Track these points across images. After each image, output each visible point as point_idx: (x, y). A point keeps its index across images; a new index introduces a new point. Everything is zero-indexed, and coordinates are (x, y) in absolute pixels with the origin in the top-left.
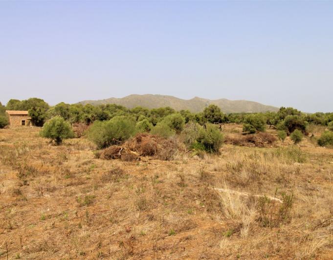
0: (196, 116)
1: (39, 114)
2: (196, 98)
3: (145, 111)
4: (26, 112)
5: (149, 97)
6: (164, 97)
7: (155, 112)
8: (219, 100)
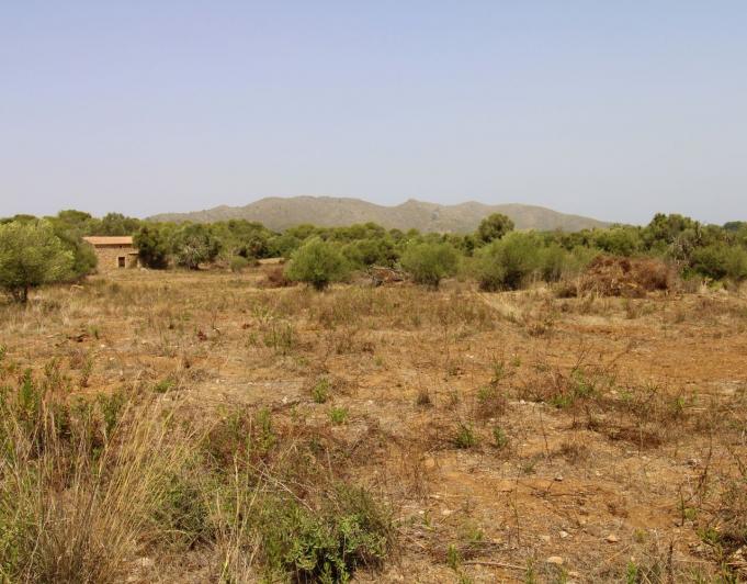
0: (466, 238)
1: (157, 243)
2: (410, 201)
3: (320, 233)
4: (128, 240)
5: (306, 203)
6: (340, 200)
7: (345, 234)
8: (464, 204)
